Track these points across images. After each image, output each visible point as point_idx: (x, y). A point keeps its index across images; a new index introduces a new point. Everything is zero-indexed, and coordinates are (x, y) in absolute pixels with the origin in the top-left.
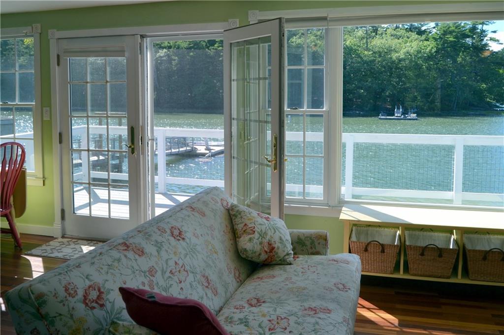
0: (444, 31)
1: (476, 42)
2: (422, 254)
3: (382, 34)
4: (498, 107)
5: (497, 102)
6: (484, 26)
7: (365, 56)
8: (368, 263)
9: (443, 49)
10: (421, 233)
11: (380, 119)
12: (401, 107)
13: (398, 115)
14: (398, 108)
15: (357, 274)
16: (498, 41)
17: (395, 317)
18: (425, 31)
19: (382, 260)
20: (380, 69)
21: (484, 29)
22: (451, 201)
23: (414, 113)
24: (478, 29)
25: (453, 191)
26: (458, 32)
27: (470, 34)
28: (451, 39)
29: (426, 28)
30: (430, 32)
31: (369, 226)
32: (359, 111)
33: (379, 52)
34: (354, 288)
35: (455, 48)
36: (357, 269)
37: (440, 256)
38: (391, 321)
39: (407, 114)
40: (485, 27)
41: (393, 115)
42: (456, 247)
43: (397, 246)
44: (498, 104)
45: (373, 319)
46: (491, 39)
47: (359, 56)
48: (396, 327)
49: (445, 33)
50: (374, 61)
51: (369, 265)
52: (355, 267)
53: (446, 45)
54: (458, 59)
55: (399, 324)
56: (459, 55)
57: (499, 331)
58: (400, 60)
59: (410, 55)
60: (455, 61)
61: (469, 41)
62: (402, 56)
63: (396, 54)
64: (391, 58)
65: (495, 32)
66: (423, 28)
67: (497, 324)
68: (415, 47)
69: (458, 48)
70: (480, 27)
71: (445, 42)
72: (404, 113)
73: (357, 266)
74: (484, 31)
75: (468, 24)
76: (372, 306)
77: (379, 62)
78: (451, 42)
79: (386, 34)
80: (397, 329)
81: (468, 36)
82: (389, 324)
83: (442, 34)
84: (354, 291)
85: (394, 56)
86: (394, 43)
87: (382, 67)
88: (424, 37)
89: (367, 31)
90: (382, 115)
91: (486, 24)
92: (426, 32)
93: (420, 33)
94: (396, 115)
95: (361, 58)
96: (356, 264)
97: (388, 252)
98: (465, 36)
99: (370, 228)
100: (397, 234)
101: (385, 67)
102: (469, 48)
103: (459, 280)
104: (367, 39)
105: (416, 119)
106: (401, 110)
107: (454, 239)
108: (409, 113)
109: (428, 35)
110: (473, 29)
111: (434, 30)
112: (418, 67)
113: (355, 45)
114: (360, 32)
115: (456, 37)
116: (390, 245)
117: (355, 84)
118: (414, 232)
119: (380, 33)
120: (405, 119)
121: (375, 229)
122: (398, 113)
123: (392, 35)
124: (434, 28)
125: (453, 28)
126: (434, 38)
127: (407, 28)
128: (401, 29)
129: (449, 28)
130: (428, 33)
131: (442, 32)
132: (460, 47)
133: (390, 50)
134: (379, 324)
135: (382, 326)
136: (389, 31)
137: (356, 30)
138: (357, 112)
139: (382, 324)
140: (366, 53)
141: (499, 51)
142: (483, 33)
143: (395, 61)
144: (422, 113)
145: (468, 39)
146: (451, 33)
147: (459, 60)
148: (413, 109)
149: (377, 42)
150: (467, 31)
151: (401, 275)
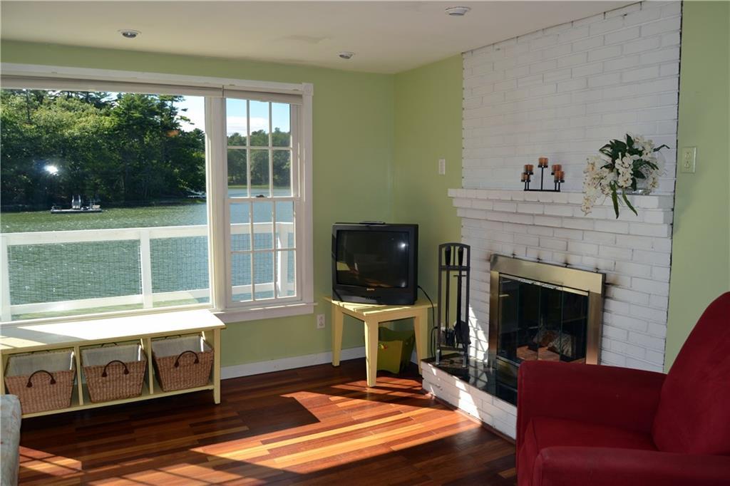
0: (128, 105)
1: (165, 120)
2: (104, 375)
3: (49, 103)
4: (193, 194)
5: (192, 188)
6: (174, 102)
7: (27, 131)
8: (36, 401)
9: (128, 126)
10: (103, 350)
11: (53, 213)
12: (79, 197)
13: (77, 207)
14: (76, 199)
15: (14, 420)
16: (189, 120)
17: (77, 460)
18: (105, 104)
19: (54, 392)
20: (49, 149)
21: (174, 106)
22: (140, 305)
23: (96, 204)
24: (167, 106)
25: (141, 293)
26: (144, 108)
27: (157, 110)
28: (137, 115)
29: (107, 100)
30: (112, 106)
31: (33, 352)
32: (22, 204)
33: (46, 126)
34: (9, 440)
35: (141, 126)
36: (13, 413)
37: (126, 372)
38: (72, 467)
39: (88, 205)
40: (175, 104)
41: (71, 207)
42: (143, 359)
43: (72, 371)
44: (193, 191)
45: (47, 472)
46: (182, 118)
47: (18, 131)
48: (80, 471)
49: (129, 108)
50: (39, 138)
51: (37, 403)
52: (11, 410)
53: (131, 122)
54: (145, 139)
55: (83, 468)
56: (146, 134)
57: (198, 440)
58: (75, 139)
59: (86, 132)
60: (142, 141)
61: (157, 119)
62: (77, 133)
63: (69, 131)
64: (63, 135)
65: (185, 110)
66: (103, 100)
67: (196, 433)
68: (92, 122)
69: (145, 126)
70: (169, 103)
71: (130, 118)
72: (84, 205)
73: (14, 409)
74: (174, 109)
75: (155, 100)
76: (44, 454)
77: (47, 139)
78: (137, 118)
79: (55, 104)
80: (81, 474)
81: (157, 114)
82: (70, 471)
83: (126, 109)
84: (9, 445)
85: (67, 133)
86: (67, 116)
87: (51, 146)
88: (103, 111)
89: (27, 97)
90: (55, 208)
91: (177, 101)
92: (107, 105)
93: (99, 105)
94: (74, 207)
95: (21, 133)
96: (12, 407)
97: (62, 380)
98: (153, 113)
99: (34, 355)
100: (72, 357)
101: (55, 147)
102: (158, 127)
103: (152, 395)
104: (28, 108)
105: (100, 212)
106: (80, 201)
107: (141, 349)
108: (91, 204)
109: (109, 109)
110: (162, 105)
111: (116, 104)
112: (97, 147)
113: (10, 116)
114: (18, 98)
115: (142, 113)
116: (63, 372)
117: (14, 168)
118: (93, 350)
119: (46, 102)
120: (86, 212)
121: (42, 355)
122: (76, 204)
123: (63, 106)
124: (116, 100)
125: (138, 102)
126: (115, 113)
127: (82, 99)
128: (75, 99)
129: (133, 102)
130: (109, 106)
131: (126, 106)
132: (147, 125)
133: (61, 125)
134: (57, 474)
135: (60, 476)
136: (58, 101)
137: (12, 96)
138: (20, 205)
139: (61, 474)
140: (28, 126)
141: (191, 132)
142: (173, 111)
143: (67, 139)
144: (106, 204)
145: (156, 116)
146: (136, 108)
147: (147, 139)
148: (96, 200)
149: (42, 114)
150: (155, 106)
151: (82, 406)
